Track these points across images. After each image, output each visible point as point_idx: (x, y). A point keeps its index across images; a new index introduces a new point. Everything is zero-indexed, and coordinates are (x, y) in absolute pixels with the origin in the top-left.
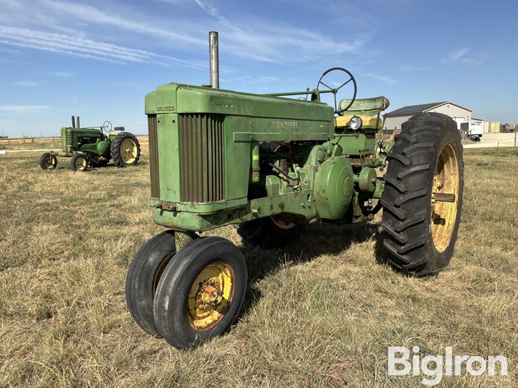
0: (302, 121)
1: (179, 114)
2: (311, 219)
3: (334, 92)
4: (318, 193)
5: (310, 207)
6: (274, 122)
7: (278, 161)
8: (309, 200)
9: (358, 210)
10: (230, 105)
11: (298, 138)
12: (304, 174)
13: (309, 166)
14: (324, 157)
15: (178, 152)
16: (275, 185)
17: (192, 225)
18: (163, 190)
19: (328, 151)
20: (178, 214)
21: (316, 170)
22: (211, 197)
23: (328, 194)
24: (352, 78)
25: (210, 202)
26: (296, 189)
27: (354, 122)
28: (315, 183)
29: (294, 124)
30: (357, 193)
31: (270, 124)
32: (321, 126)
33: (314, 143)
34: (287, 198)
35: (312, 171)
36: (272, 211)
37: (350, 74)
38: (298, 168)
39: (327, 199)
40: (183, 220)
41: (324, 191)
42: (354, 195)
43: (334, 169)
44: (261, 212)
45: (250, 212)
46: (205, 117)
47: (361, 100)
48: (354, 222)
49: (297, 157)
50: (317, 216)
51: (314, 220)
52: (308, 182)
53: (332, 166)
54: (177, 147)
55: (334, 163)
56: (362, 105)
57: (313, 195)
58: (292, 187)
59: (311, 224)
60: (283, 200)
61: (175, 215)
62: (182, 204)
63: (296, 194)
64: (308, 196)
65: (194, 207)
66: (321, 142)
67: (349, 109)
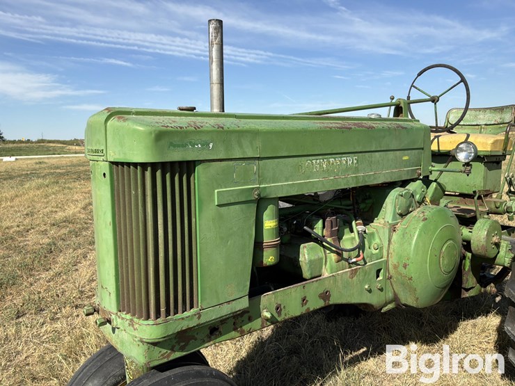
0: (367, 154)
1: (111, 163)
2: (385, 305)
3: (434, 100)
4: (395, 267)
5: (381, 290)
6: (306, 162)
7: (320, 222)
8: (380, 278)
9: (470, 280)
10: (206, 144)
11: (357, 182)
12: (372, 234)
13: (382, 221)
14: (409, 206)
16: (315, 261)
17: (133, 354)
19: (417, 197)
21: (393, 229)
22: (163, 309)
23: (412, 271)
24: (463, 80)
25: (159, 320)
26: (355, 263)
27: (462, 150)
28: (391, 251)
29: (350, 160)
30: (469, 255)
31: (300, 166)
32: (406, 158)
33: (391, 185)
34: (335, 281)
35: (387, 231)
36: (305, 307)
37: (459, 73)
38: (361, 228)
39: (411, 279)
40: (122, 343)
41: (405, 266)
42: (464, 257)
43: (424, 230)
44: (283, 312)
45: (259, 315)
46: (149, 169)
47: (480, 110)
48: (463, 296)
49: (362, 206)
50: (395, 299)
51: (390, 306)
52: (380, 248)
53: (421, 224)
55: (425, 219)
56: (481, 116)
57: (387, 269)
58: (347, 260)
59: (385, 313)
60: (327, 286)
61: (114, 331)
62: (119, 316)
63: (354, 273)
64: (378, 271)
65: (133, 325)
66: (404, 183)
67: (462, 123)
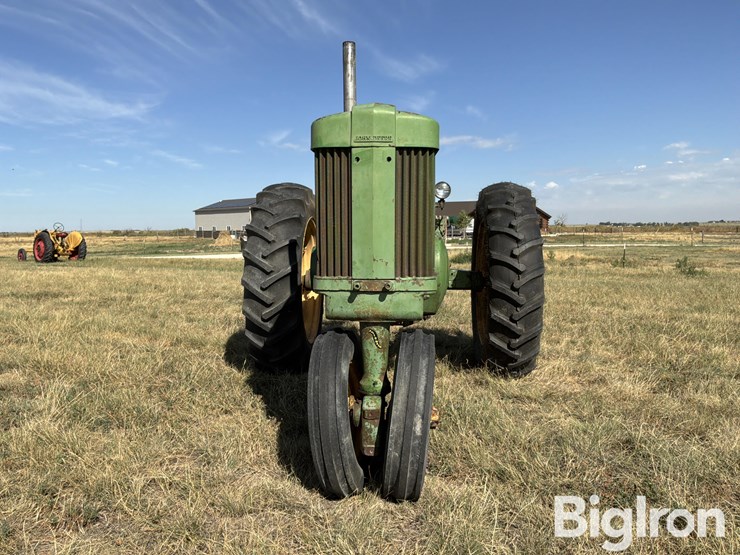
1: (398, 149)
15: (394, 204)
17: (412, 310)
18: (362, 262)
20: (389, 297)
40: (398, 305)
54: (394, 197)
61: (382, 299)
62: (398, 281)
65: (418, 283)
